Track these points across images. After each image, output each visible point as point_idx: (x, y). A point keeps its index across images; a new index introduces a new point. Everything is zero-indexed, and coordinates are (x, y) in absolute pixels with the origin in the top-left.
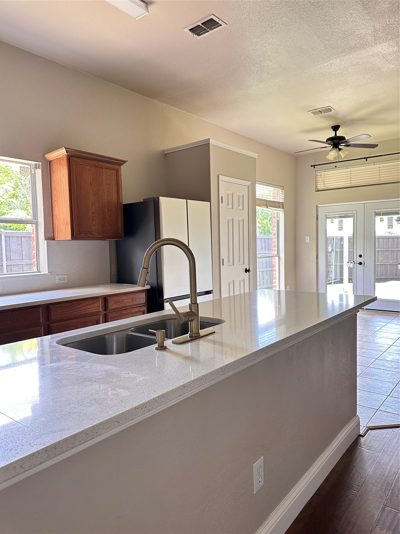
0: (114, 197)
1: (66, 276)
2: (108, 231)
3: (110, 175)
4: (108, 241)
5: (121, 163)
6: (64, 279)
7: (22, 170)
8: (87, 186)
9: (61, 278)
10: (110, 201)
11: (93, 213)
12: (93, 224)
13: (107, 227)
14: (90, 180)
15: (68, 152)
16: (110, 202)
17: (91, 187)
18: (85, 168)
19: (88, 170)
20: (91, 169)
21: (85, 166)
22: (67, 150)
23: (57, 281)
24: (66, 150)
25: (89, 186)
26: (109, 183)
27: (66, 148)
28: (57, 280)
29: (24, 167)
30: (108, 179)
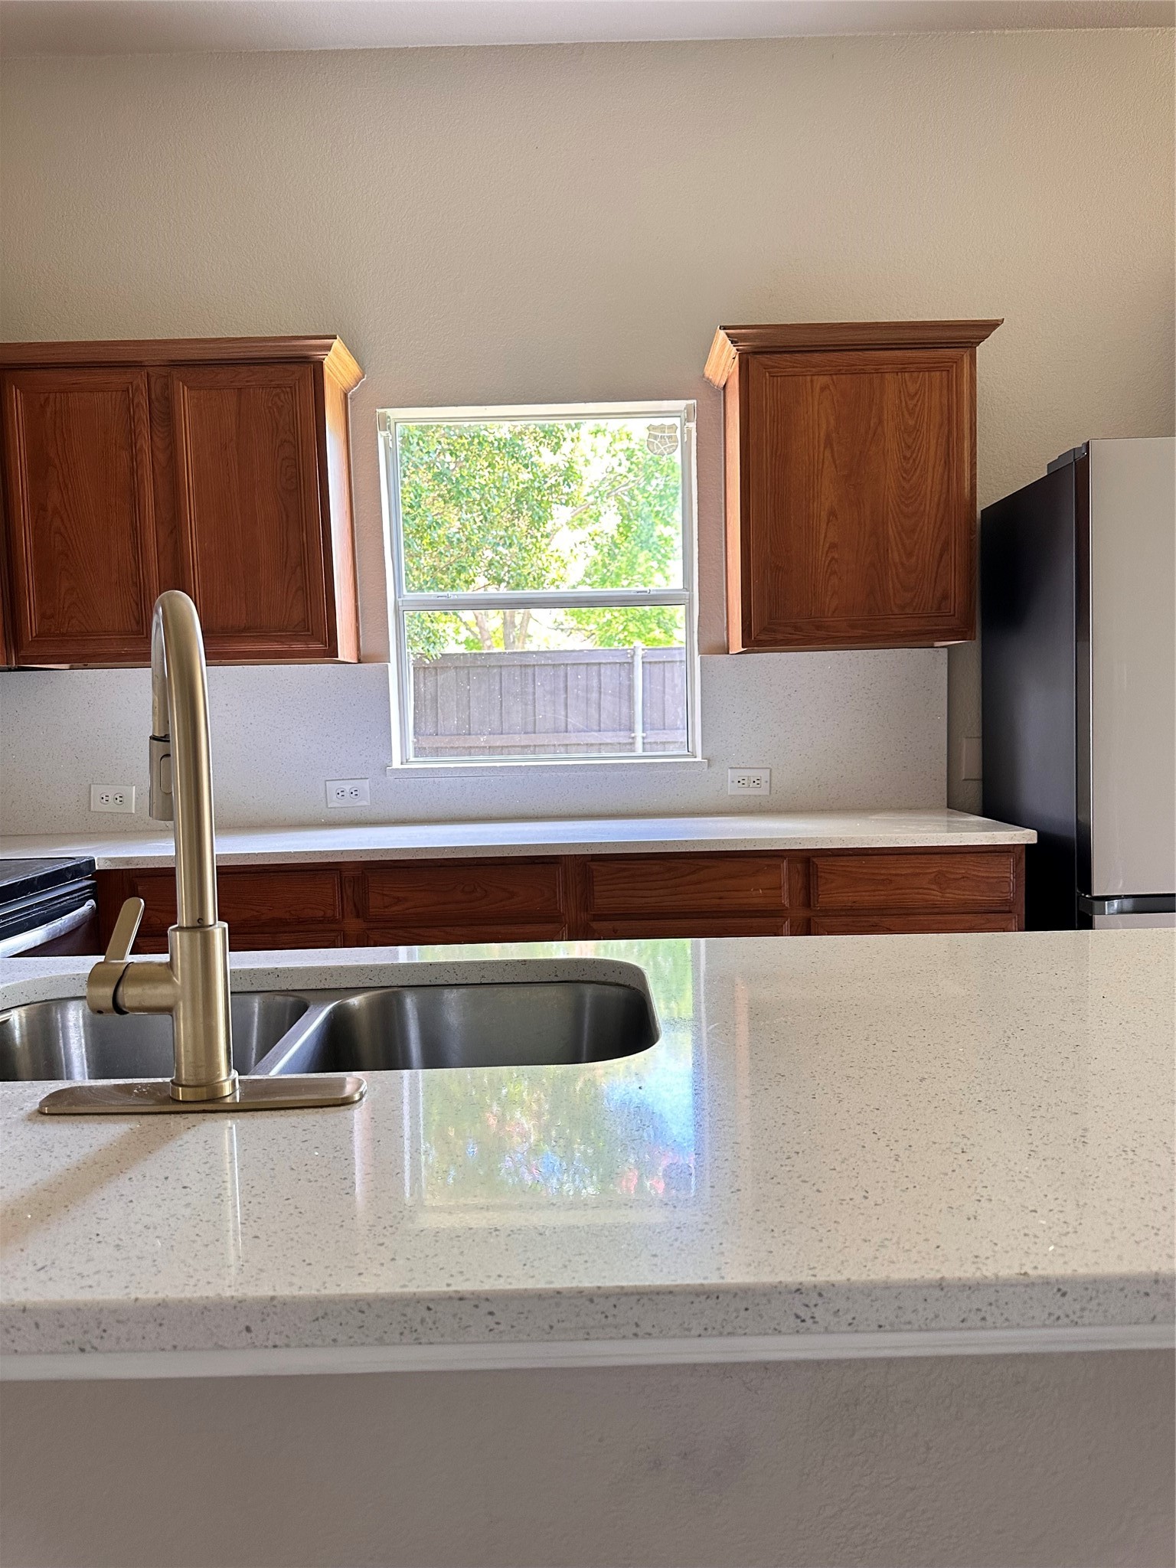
0: (930, 474)
1: (764, 775)
2: (896, 611)
3: (916, 394)
4: (946, 649)
5: (974, 333)
6: (757, 782)
7: (656, 437)
8: (814, 448)
9: (746, 778)
10: (910, 495)
11: (833, 546)
12: (829, 589)
13: (891, 594)
14: (824, 426)
15: (736, 342)
16: (911, 498)
17: (828, 453)
18: (809, 385)
19: (818, 389)
20: (831, 387)
21: (809, 378)
22: (732, 334)
23: (732, 789)
24: (727, 334)
25: (822, 449)
26: (911, 422)
27: (724, 329)
28: (731, 784)
29: (662, 428)
30: (908, 410)
